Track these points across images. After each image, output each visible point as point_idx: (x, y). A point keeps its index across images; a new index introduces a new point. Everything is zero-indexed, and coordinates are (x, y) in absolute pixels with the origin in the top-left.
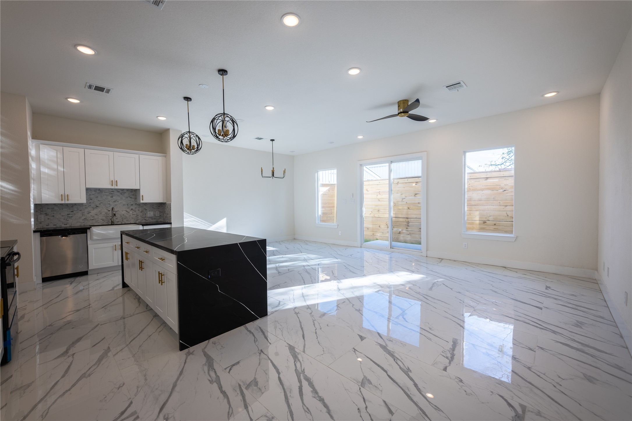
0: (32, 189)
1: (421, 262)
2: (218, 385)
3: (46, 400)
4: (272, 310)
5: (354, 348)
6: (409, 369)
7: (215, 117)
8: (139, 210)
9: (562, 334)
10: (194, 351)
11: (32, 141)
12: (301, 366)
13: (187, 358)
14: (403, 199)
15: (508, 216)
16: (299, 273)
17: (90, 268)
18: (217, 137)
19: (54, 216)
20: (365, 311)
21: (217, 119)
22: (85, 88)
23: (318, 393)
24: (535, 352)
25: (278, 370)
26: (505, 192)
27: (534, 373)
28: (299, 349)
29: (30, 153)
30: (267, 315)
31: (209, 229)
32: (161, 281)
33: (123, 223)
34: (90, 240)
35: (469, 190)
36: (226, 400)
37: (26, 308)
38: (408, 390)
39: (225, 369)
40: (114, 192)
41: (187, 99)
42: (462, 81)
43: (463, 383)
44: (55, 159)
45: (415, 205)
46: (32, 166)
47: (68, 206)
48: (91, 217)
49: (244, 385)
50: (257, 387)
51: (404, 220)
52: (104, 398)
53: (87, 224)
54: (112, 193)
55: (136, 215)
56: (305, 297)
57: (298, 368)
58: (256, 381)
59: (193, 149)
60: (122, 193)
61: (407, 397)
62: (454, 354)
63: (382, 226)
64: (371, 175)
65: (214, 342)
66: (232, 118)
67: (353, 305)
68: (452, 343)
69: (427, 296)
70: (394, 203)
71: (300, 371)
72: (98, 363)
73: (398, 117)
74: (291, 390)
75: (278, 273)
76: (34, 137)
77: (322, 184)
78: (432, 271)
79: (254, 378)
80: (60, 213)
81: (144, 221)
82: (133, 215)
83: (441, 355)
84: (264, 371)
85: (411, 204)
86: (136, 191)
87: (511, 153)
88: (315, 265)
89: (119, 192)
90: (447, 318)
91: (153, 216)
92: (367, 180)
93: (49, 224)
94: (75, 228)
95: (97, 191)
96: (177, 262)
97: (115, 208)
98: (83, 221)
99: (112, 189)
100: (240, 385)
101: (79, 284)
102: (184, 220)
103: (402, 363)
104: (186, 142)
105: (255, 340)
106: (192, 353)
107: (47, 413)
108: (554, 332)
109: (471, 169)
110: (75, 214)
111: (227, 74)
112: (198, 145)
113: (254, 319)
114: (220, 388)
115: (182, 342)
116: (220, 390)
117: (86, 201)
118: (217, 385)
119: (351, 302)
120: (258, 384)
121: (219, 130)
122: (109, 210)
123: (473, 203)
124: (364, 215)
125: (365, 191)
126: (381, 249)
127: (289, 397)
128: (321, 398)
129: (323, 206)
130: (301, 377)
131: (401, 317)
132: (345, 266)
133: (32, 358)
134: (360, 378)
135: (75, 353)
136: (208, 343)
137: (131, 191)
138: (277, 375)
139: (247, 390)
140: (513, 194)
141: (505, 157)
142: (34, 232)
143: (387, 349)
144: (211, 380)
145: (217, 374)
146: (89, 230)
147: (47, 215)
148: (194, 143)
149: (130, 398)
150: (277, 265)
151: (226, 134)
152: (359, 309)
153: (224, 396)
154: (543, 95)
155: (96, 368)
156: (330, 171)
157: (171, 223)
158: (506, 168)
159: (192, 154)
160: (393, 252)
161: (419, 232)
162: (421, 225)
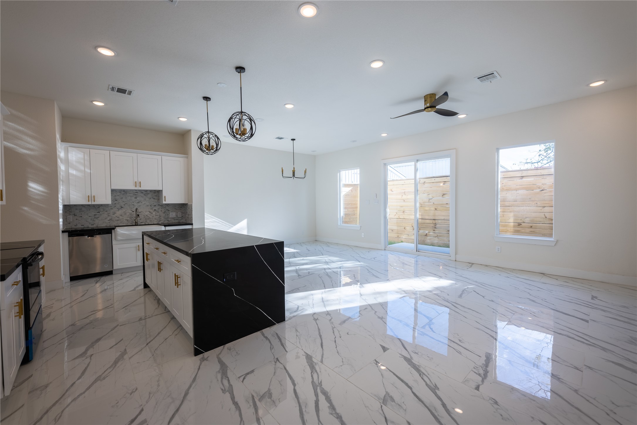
0: (61, 190)
1: (449, 266)
2: (231, 395)
3: (61, 402)
4: (290, 316)
5: (375, 360)
6: (437, 387)
7: (233, 116)
8: (161, 211)
9: (614, 352)
10: (208, 357)
11: (61, 144)
12: (318, 378)
13: (201, 364)
14: (430, 199)
15: (546, 218)
16: (320, 276)
17: (114, 268)
18: (235, 136)
19: (81, 217)
20: (389, 320)
21: (235, 118)
22: (108, 90)
23: (335, 409)
24: (582, 372)
25: (294, 381)
26: (542, 191)
27: (582, 396)
28: (316, 359)
29: (59, 156)
30: (285, 320)
31: (230, 230)
32: (177, 284)
33: (147, 224)
34: (114, 240)
35: (502, 190)
36: (237, 413)
37: (53, 306)
38: (436, 411)
39: (239, 378)
40: (138, 193)
41: (207, 99)
42: (495, 72)
43: (498, 405)
44: (82, 161)
45: (443, 206)
46: (62, 168)
47: (94, 206)
48: (116, 217)
49: (257, 396)
50: (271, 399)
51: (431, 221)
52: (117, 403)
53: (113, 224)
54: (136, 194)
55: (158, 216)
56: (325, 302)
57: (315, 380)
58: (270, 392)
59: (212, 150)
60: (146, 194)
61: (434, 419)
62: (488, 371)
63: (407, 228)
64: (396, 175)
65: (229, 348)
66: (250, 116)
67: (376, 312)
68: (485, 359)
69: (457, 304)
70: (420, 204)
71: (317, 383)
72: (114, 365)
73: (424, 112)
74: (306, 404)
75: (298, 276)
76: (63, 140)
77: (345, 184)
78: (461, 276)
79: (269, 389)
80: (87, 214)
81: (166, 222)
82: (156, 215)
83: (473, 371)
84: (279, 381)
85: (438, 205)
86: (159, 192)
87: (549, 150)
88: (337, 268)
89: (143, 193)
90: (479, 329)
91: (175, 217)
92: (392, 180)
93: (77, 224)
94: (101, 228)
95: (122, 192)
96: (192, 265)
97: (139, 209)
98: (109, 222)
99: (136, 190)
100: (253, 396)
101: (104, 283)
102: (205, 221)
103: (429, 379)
104: (205, 142)
105: (271, 347)
106: (206, 359)
107: (61, 416)
108: (604, 349)
109: (504, 168)
110: (101, 215)
111: (244, 72)
112: (217, 145)
113: (271, 324)
114: (233, 398)
115: (197, 347)
116: (232, 400)
117: (112, 202)
118: (229, 395)
119: (373, 308)
120: (272, 396)
121: (236, 129)
122: (133, 211)
123: (507, 204)
124: (388, 216)
125: (389, 192)
126: (406, 252)
127: (304, 413)
128: (338, 415)
129: (345, 207)
130: (318, 390)
131: (427, 327)
132: (368, 270)
133: (52, 358)
134: (382, 394)
135: (92, 354)
136: (223, 349)
137: (154, 192)
138: (293, 387)
139: (260, 402)
140: (553, 194)
141: (543, 154)
142: (63, 232)
143: (412, 362)
144: (224, 389)
145: (230, 382)
146: (114, 230)
147: (76, 216)
148: (213, 143)
149: (142, 405)
150: (297, 267)
151: (243, 133)
152: (382, 317)
153: (236, 407)
154: (588, 85)
155: (111, 371)
156: (353, 171)
157: (192, 224)
158: (544, 166)
159: (211, 154)
160: (419, 255)
161: (448, 234)
162: (449, 227)
